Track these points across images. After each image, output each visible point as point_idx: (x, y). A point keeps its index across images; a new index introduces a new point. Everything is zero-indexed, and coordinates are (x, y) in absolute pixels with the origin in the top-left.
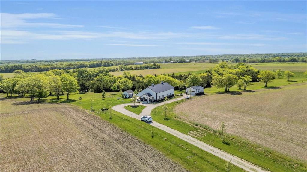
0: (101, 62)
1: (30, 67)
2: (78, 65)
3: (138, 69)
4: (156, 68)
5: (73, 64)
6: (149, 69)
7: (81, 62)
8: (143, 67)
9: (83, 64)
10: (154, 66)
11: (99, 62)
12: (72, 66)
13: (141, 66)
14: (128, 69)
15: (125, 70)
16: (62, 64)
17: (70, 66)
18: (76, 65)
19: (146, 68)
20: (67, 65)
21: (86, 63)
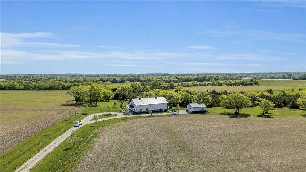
0: (206, 76)
1: (144, 79)
2: (184, 79)
3: (231, 85)
4: (253, 85)
5: (179, 78)
6: (244, 85)
7: (187, 76)
8: (238, 83)
9: (188, 78)
10: (250, 83)
11: (204, 77)
12: (178, 80)
13: (235, 82)
14: (220, 84)
15: (217, 85)
16: (170, 78)
17: (176, 79)
18: (181, 79)
19: (241, 83)
20: (174, 79)
21: (191, 77)
